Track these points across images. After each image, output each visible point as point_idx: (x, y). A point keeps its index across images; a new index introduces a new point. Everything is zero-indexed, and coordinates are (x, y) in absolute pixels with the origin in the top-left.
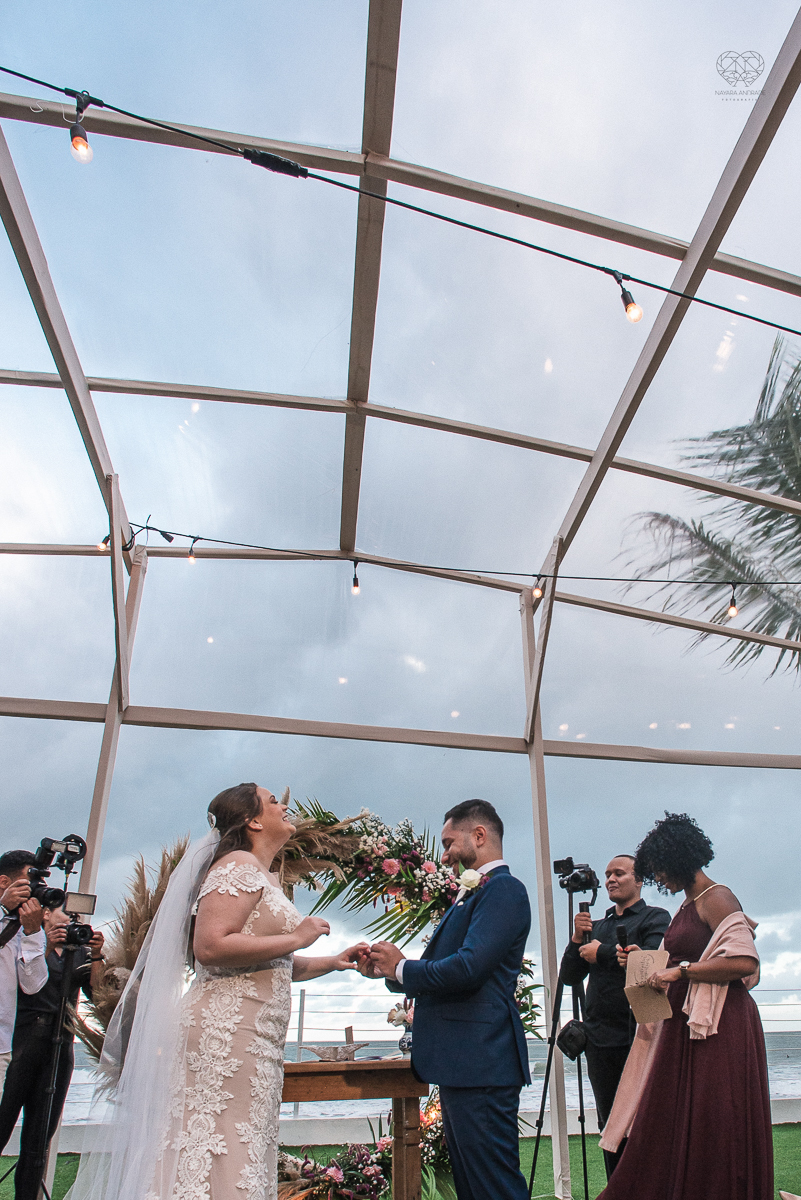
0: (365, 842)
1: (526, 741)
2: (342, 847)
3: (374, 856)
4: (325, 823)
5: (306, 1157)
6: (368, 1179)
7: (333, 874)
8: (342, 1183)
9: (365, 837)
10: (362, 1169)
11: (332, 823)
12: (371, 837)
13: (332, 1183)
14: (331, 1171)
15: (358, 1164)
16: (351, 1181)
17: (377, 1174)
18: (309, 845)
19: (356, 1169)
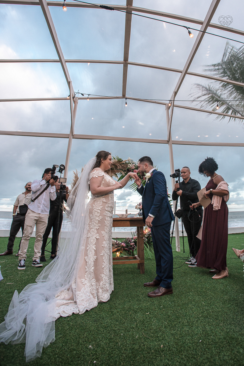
0: (129, 165)
2: (124, 167)
3: (131, 169)
4: (120, 161)
5: (117, 240)
6: (131, 246)
7: (122, 173)
8: (125, 247)
9: (129, 164)
10: (130, 243)
11: (121, 161)
12: (131, 164)
13: (123, 247)
14: (123, 244)
16: (127, 246)
17: (133, 245)
18: (116, 167)
19: (128, 243)
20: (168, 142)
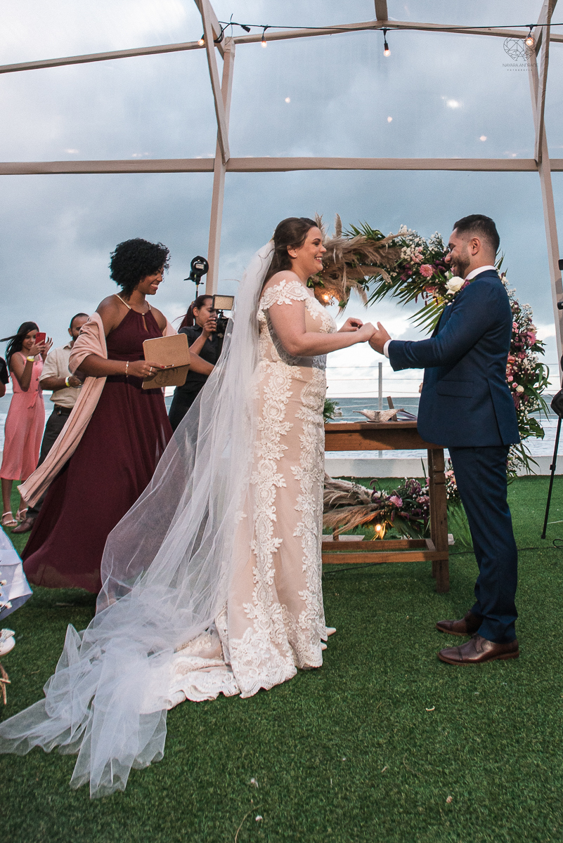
0: (405, 252)
1: (536, 161)
2: (388, 258)
3: (412, 263)
4: (374, 239)
5: (374, 489)
6: (420, 505)
7: (382, 279)
8: (401, 508)
9: (405, 248)
10: (416, 498)
11: (379, 239)
12: (409, 249)
13: (393, 507)
14: (393, 499)
15: (413, 494)
16: (407, 506)
17: (426, 502)
18: (363, 257)
19: (412, 498)
20: (537, 164)
